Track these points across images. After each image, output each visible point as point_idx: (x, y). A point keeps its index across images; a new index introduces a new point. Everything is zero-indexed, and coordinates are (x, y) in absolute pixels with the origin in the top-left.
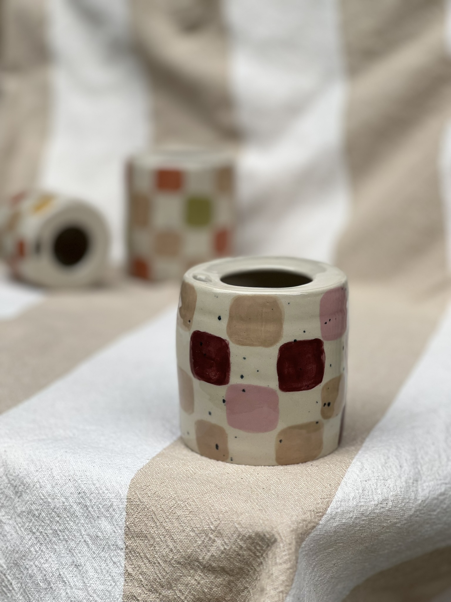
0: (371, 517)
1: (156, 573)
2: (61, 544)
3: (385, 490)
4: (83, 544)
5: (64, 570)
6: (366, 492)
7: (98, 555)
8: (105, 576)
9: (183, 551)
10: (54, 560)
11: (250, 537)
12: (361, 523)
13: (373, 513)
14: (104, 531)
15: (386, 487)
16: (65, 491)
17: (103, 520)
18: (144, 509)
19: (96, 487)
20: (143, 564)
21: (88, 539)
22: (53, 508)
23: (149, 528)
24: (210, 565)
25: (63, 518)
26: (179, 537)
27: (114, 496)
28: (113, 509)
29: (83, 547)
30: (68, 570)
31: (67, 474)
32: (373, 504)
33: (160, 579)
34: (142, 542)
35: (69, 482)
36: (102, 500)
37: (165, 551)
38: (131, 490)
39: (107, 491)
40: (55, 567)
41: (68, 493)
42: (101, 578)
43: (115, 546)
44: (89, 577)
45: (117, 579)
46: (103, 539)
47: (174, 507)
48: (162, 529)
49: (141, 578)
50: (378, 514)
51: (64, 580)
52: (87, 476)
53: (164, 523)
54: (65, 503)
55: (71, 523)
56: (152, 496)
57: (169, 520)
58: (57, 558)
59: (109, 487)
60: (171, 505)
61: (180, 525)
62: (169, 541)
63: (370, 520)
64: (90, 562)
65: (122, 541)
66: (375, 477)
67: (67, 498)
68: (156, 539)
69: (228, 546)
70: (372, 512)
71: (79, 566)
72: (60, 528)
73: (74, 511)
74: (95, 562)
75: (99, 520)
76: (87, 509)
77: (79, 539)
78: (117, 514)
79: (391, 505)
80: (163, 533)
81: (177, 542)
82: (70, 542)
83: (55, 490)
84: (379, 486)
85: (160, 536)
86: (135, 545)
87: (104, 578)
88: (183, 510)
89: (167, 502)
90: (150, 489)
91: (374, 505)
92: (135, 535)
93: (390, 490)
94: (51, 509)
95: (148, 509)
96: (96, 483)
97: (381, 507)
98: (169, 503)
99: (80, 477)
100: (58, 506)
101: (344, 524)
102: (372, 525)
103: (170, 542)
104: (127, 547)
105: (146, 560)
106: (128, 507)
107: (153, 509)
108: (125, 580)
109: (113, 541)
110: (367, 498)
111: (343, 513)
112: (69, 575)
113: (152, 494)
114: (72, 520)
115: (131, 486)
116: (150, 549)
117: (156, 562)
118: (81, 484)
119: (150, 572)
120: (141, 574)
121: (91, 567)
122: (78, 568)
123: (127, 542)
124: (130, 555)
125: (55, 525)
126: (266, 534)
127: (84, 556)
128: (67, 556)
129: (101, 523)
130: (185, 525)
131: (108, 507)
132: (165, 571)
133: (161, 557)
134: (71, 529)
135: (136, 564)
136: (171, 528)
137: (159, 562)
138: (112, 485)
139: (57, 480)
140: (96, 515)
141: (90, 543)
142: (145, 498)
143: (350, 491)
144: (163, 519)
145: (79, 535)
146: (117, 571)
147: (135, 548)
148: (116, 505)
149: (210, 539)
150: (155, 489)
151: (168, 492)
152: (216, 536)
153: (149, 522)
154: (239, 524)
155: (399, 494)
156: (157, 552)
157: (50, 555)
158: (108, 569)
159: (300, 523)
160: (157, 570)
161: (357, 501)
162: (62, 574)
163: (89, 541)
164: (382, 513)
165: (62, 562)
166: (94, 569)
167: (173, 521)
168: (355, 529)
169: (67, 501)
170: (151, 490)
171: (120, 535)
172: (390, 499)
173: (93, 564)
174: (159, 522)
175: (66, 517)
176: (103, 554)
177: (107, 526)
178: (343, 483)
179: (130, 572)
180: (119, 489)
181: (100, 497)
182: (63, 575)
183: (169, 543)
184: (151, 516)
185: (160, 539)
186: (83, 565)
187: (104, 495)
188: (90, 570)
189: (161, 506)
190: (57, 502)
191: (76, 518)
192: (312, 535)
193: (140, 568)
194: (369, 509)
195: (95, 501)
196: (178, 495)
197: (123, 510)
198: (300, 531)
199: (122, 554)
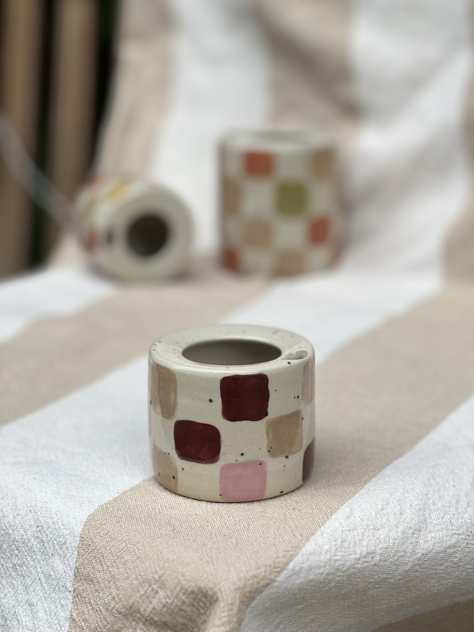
0: (350, 573)
1: (97, 622)
2: (19, 579)
3: (373, 542)
4: (37, 582)
5: (19, 608)
6: (346, 544)
7: (49, 596)
8: (53, 619)
9: (125, 601)
10: (12, 596)
11: (192, 592)
12: (336, 579)
13: (353, 568)
14: (56, 570)
15: (374, 538)
16: (25, 523)
17: (57, 558)
18: (94, 550)
19: (53, 521)
20: (87, 610)
21: (42, 578)
22: (13, 540)
23: (96, 571)
24: (152, 619)
25: (22, 552)
26: (122, 585)
27: (68, 533)
28: (66, 547)
29: (37, 585)
30: (23, 609)
31: (29, 505)
32: (353, 557)
33: (100, 628)
34: (89, 586)
35: (30, 513)
36: (58, 536)
37: (108, 598)
38: (86, 527)
39: (63, 527)
40: (12, 603)
41: (27, 525)
42: (49, 621)
43: (64, 588)
44: (39, 618)
45: (62, 624)
46: (54, 578)
47: (124, 550)
48: (108, 574)
49: (83, 625)
50: (360, 569)
51: (18, 618)
52: (47, 508)
53: (110, 568)
54: (24, 536)
55: (28, 558)
56: (105, 536)
57: (116, 564)
58: (14, 594)
59: (65, 522)
60: (121, 549)
61: (126, 571)
62: (113, 587)
63: (349, 576)
64: (42, 602)
65: (71, 583)
66: (363, 526)
67: (26, 530)
68: (101, 584)
69: (170, 599)
70: (352, 566)
71: (32, 605)
72: (19, 563)
73: (32, 545)
74: (46, 603)
75: (53, 557)
76: (44, 544)
77: (34, 576)
78: (70, 553)
79: (378, 559)
80: (108, 579)
81: (120, 589)
82: (27, 578)
83: (16, 521)
84: (366, 537)
85: (105, 582)
86: (82, 589)
87: (51, 621)
88: (131, 555)
89: (118, 544)
90: (104, 528)
91: (355, 559)
92: (83, 578)
93: (379, 542)
94: (12, 541)
95: (98, 551)
96: (53, 517)
97: (365, 561)
98: (120, 545)
99: (40, 509)
100: (17, 539)
101: (312, 581)
102: (353, 581)
103: (114, 589)
104: (74, 590)
105: (90, 606)
106: (80, 546)
107: (103, 551)
108: (70, 626)
109: (63, 582)
110: (346, 550)
111: (310, 568)
112: (23, 614)
113: (105, 533)
114: (29, 555)
115: (86, 523)
116: (94, 594)
117: (98, 610)
118: (40, 517)
119: (92, 620)
120: (84, 621)
121: (41, 608)
122: (31, 607)
123: (75, 585)
124: (77, 600)
125: (15, 559)
126: (209, 590)
127: (37, 595)
128: (24, 593)
129: (54, 561)
130: (130, 571)
131: (62, 545)
132: (106, 620)
133: (103, 605)
134: (28, 564)
135: (80, 610)
136: (117, 573)
137: (101, 610)
138: (68, 520)
139: (19, 510)
140: (51, 552)
141: (43, 581)
142: (97, 538)
143: (324, 543)
144: (111, 563)
145: (35, 571)
146: (64, 615)
147: (82, 592)
148: (69, 543)
149: (153, 589)
150: (109, 529)
151: (121, 533)
152: (160, 588)
153: (97, 565)
154: (183, 576)
155: (391, 547)
156: (101, 599)
157: (9, 590)
158: (56, 612)
159: (249, 580)
160: (98, 618)
161: (332, 554)
162: (17, 611)
163: (43, 579)
164: (367, 568)
165: (18, 599)
166: (44, 610)
167: (120, 566)
168: (330, 585)
169: (25, 534)
170: (105, 530)
171: (70, 577)
172: (377, 552)
173: (44, 604)
174: (106, 566)
175: (25, 551)
176: (53, 595)
177: (60, 565)
178: (319, 532)
179: (74, 618)
180: (74, 525)
181: (56, 533)
182: (18, 613)
183: (112, 590)
184: (100, 558)
185: (105, 585)
186: (35, 605)
187: (59, 531)
188: (41, 611)
189: (111, 548)
190: (17, 534)
191: (33, 554)
192: (266, 593)
193: (84, 614)
194: (347, 564)
195: (51, 537)
196: (130, 537)
197: (75, 549)
198: (247, 589)
199: (70, 597)
